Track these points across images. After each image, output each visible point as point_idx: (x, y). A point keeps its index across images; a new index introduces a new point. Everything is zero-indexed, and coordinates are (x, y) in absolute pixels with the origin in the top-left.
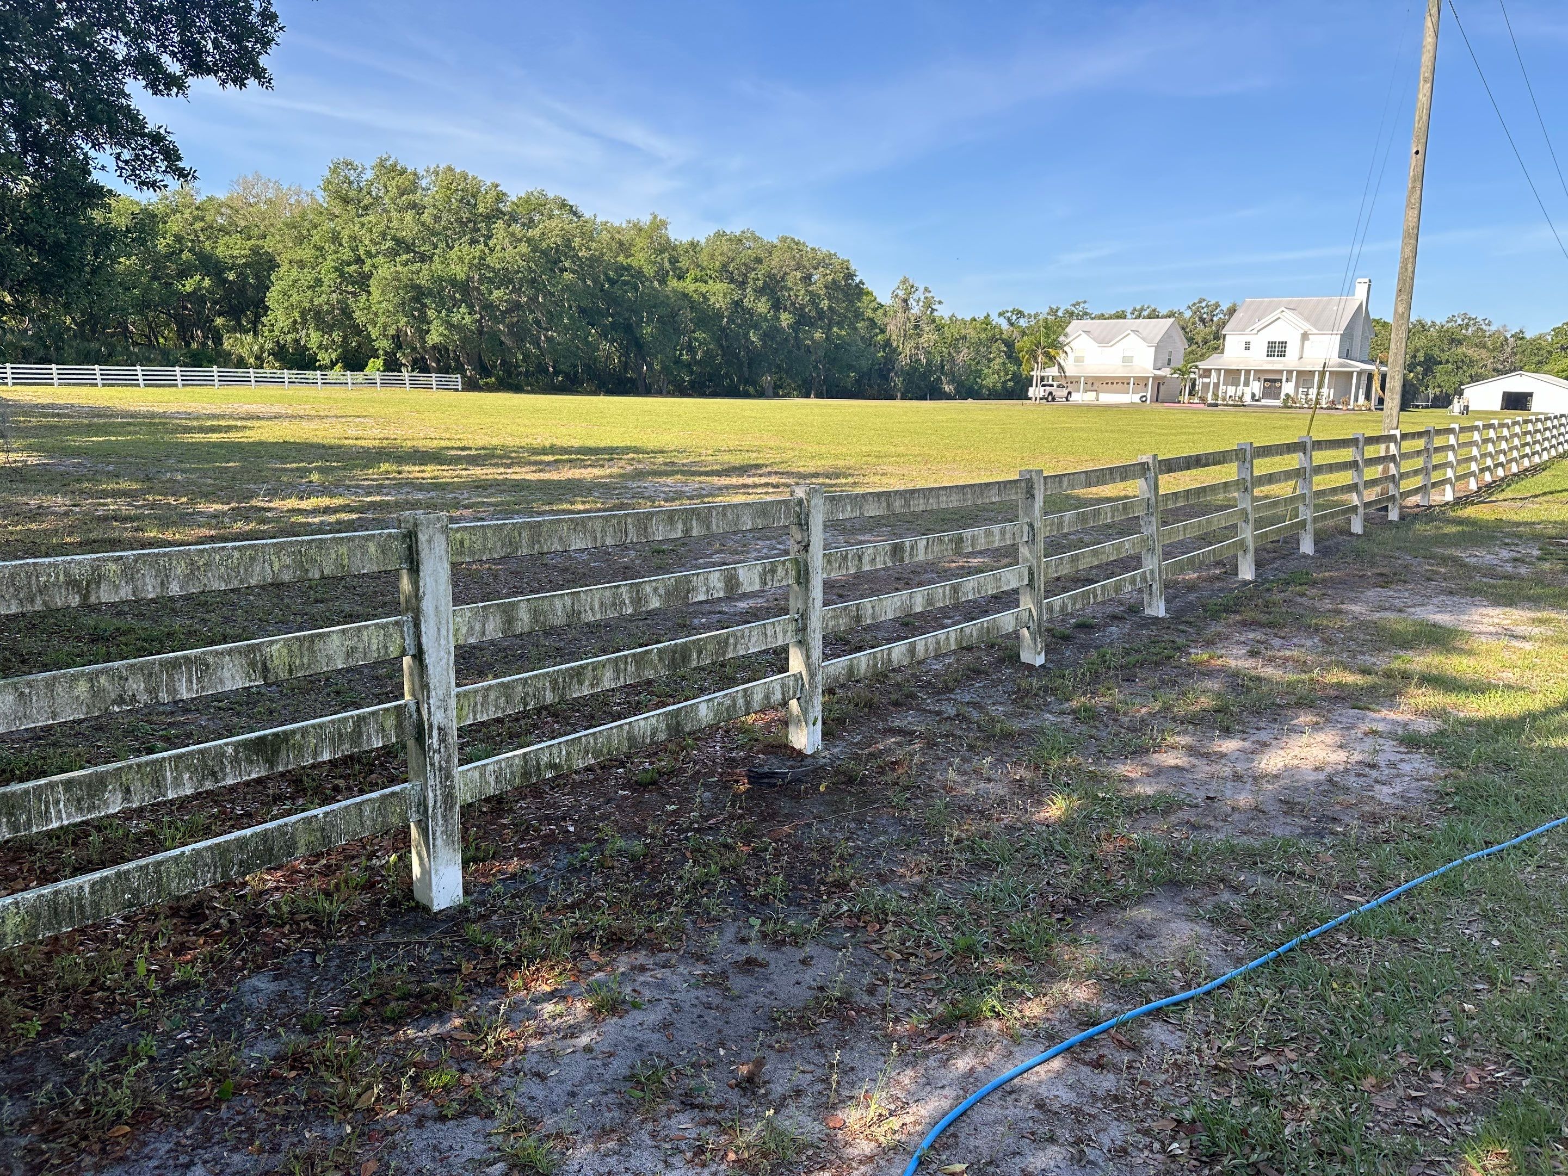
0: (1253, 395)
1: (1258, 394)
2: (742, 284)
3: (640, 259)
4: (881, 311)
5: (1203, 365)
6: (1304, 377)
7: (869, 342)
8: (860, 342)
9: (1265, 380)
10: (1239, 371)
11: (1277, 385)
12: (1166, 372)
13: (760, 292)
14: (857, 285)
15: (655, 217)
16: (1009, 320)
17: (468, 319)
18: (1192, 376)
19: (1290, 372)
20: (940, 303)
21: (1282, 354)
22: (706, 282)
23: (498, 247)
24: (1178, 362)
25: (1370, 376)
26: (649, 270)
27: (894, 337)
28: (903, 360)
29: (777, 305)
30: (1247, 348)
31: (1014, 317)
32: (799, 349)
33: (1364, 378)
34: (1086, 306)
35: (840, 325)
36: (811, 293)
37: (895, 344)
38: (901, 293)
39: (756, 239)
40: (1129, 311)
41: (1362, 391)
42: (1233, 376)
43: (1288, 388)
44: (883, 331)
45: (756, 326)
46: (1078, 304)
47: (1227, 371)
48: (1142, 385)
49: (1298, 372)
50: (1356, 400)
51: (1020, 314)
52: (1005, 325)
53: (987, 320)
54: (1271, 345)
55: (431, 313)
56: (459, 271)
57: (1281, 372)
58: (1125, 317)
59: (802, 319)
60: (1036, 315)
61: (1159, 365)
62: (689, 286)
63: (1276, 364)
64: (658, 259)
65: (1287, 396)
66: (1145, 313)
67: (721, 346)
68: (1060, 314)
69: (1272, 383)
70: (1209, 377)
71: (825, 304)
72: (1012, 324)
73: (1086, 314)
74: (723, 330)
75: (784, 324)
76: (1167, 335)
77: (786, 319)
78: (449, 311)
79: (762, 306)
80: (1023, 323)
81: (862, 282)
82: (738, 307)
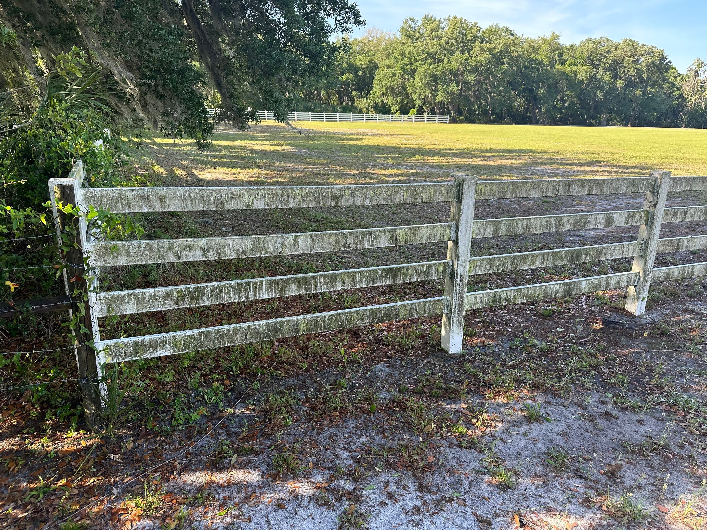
2: (597, 66)
3: (543, 56)
4: (679, 79)
7: (669, 96)
8: (663, 96)
13: (607, 69)
14: (667, 64)
15: (554, 33)
17: (455, 89)
22: (577, 66)
23: (475, 55)
26: (546, 61)
27: (686, 92)
28: (690, 106)
29: (616, 77)
32: (625, 100)
35: (652, 86)
36: (638, 69)
37: (685, 97)
38: (694, 68)
39: (608, 41)
44: (678, 89)
45: (601, 88)
55: (440, 87)
56: (455, 66)
59: (630, 84)
62: (567, 68)
64: (552, 55)
67: (580, 99)
71: (645, 76)
74: (582, 90)
75: (618, 86)
77: (620, 84)
78: (448, 85)
79: (607, 77)
81: (670, 62)
82: (593, 78)
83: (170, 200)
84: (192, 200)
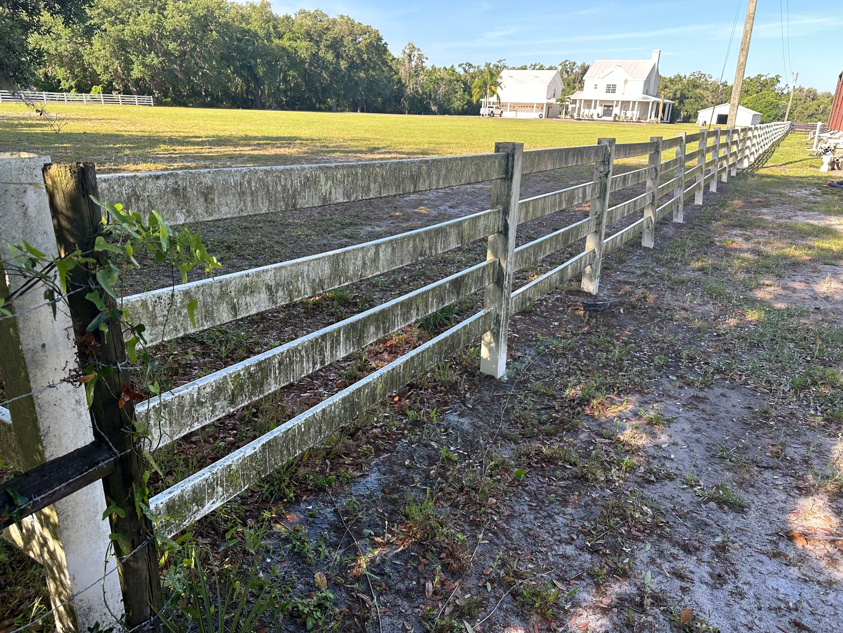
0: (598, 115)
1: (601, 114)
2: (317, 43)
3: (255, 26)
4: (394, 62)
5: (573, 97)
6: (625, 105)
7: (389, 80)
8: (385, 80)
9: (605, 106)
10: (591, 101)
11: (611, 108)
12: (553, 101)
13: (328, 47)
14: (383, 45)
16: (464, 69)
17: (156, 61)
18: (567, 103)
19: (618, 102)
20: (427, 58)
21: (614, 91)
22: (296, 41)
23: (170, 16)
24: (559, 95)
25: (658, 104)
26: (261, 33)
27: (403, 77)
28: (409, 91)
29: (338, 56)
30: (596, 88)
31: (467, 68)
32: (351, 83)
33: (655, 105)
34: (505, 62)
35: (374, 69)
36: (358, 49)
37: (404, 82)
38: (407, 51)
39: (323, 15)
40: (529, 66)
41: (653, 113)
42: (588, 103)
43: (616, 110)
44: (396, 73)
45: (326, 68)
46: (501, 61)
47: (585, 101)
48: (540, 108)
49: (622, 102)
50: (650, 118)
51: (470, 65)
52: (462, 72)
53: (452, 69)
54: (608, 86)
55: (133, 57)
56: (146, 29)
57: (613, 101)
58: (526, 69)
59: (352, 66)
60: (478, 67)
61: (549, 97)
62: (286, 43)
63: (610, 97)
64: (266, 26)
65: (616, 115)
66: (537, 67)
67: (305, 80)
68: (491, 66)
69: (608, 108)
70: (575, 103)
71: (365, 56)
72: (466, 72)
73: (505, 67)
74: (306, 70)
75: (343, 67)
76: (554, 80)
77: (343, 64)
78: (144, 56)
79: (330, 56)
80: (471, 71)
81: (386, 43)
82: (315, 55)
83: (220, 195)
84: (252, 194)
